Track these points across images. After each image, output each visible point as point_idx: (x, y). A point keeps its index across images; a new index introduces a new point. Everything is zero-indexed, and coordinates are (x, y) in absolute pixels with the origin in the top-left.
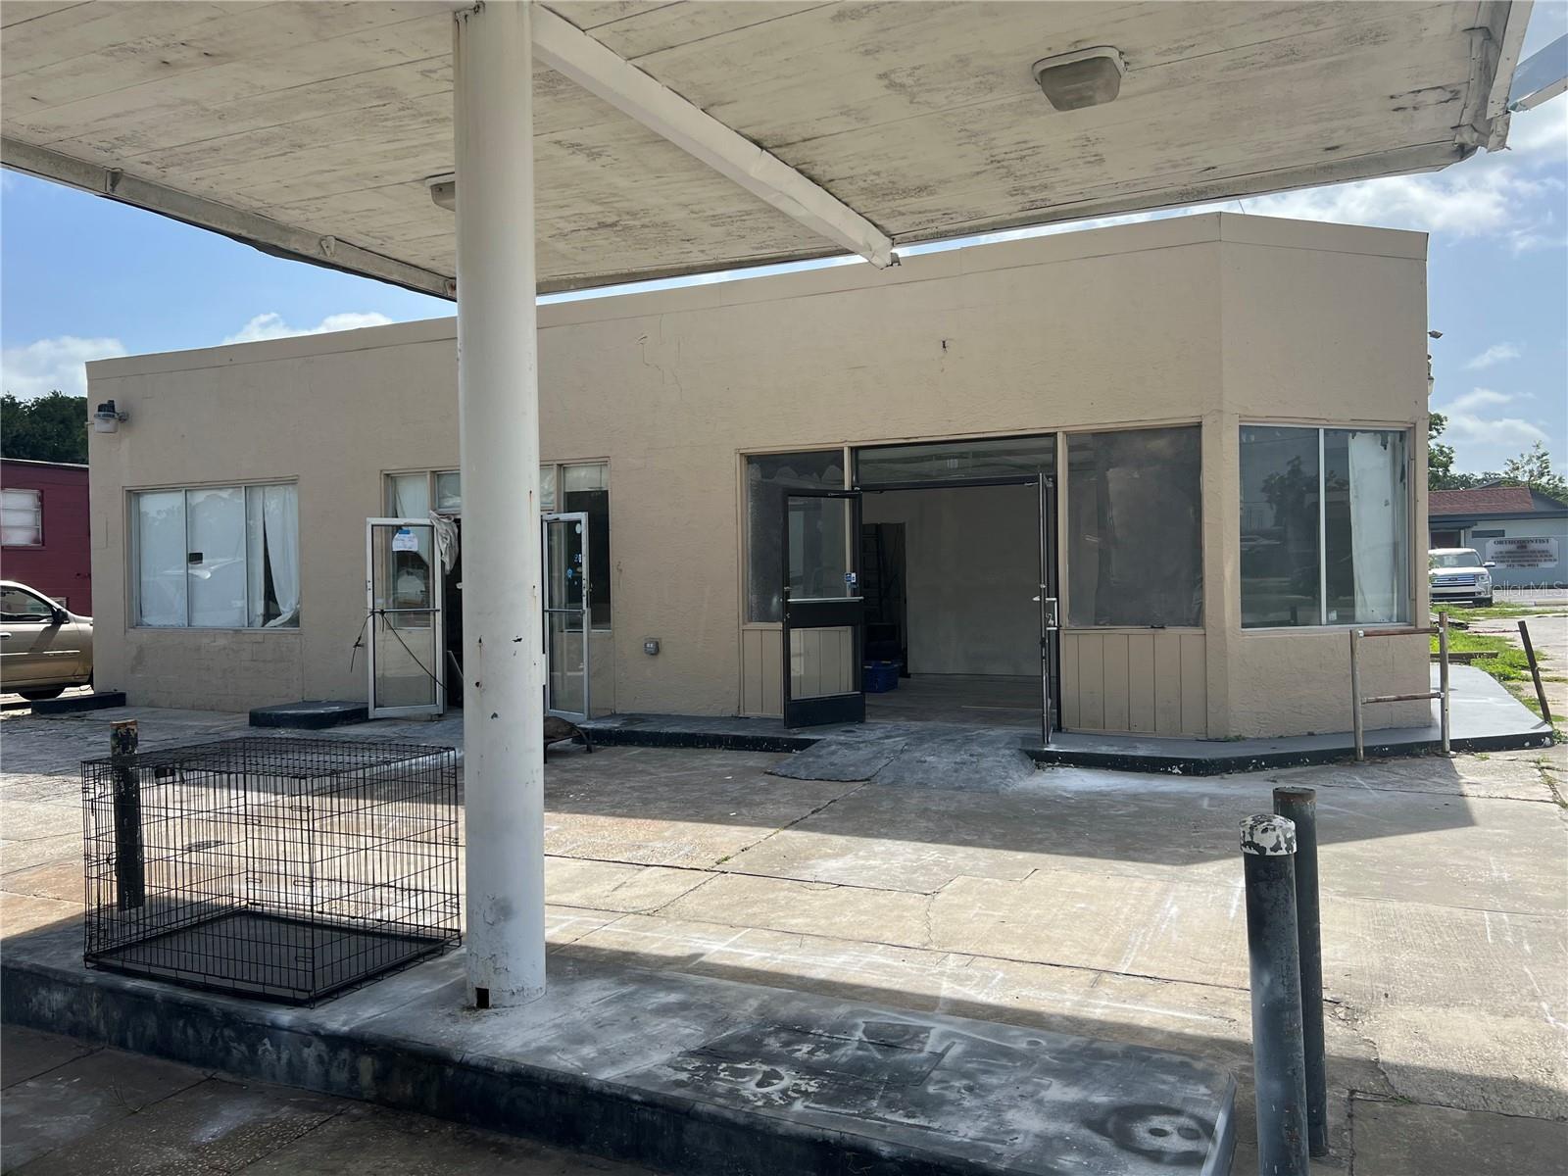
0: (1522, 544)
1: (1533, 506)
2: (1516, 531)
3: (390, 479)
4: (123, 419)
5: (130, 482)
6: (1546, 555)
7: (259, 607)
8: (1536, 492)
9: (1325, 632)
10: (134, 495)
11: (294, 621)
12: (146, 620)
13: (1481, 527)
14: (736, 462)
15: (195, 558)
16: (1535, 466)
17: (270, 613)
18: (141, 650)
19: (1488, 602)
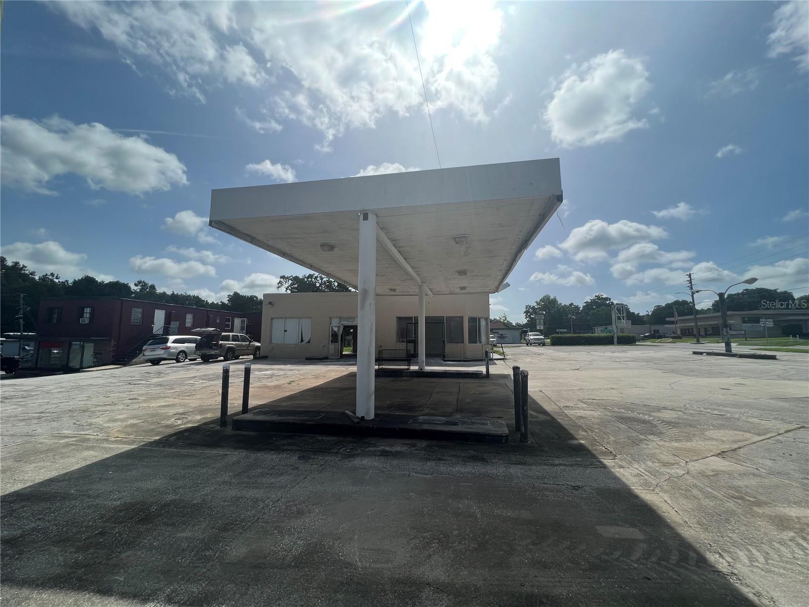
0: (502, 335)
1: (504, 327)
2: (501, 332)
3: (331, 318)
4: (272, 305)
5: (272, 317)
6: (506, 337)
7: (300, 340)
8: (504, 324)
9: (478, 344)
10: (272, 319)
11: (309, 342)
12: (273, 342)
13: (494, 331)
14: (396, 318)
15: (285, 331)
16: (504, 318)
17: (302, 341)
18: (273, 348)
19: (496, 346)
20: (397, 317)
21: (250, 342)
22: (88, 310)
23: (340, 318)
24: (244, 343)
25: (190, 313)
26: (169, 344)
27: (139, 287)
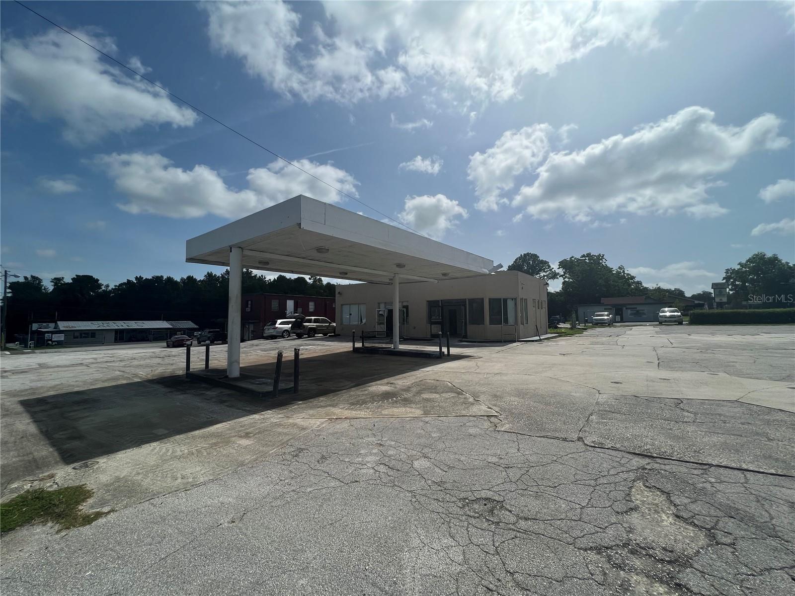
0: (638, 311)
3: (379, 303)
4: (341, 294)
6: (644, 314)
7: (360, 322)
10: (342, 305)
11: (364, 324)
12: (343, 324)
14: (426, 302)
15: (351, 314)
18: (342, 328)
20: (428, 301)
21: (330, 323)
22: (250, 302)
23: (385, 303)
24: (324, 324)
25: (312, 301)
26: (277, 326)
27: (312, 280)
